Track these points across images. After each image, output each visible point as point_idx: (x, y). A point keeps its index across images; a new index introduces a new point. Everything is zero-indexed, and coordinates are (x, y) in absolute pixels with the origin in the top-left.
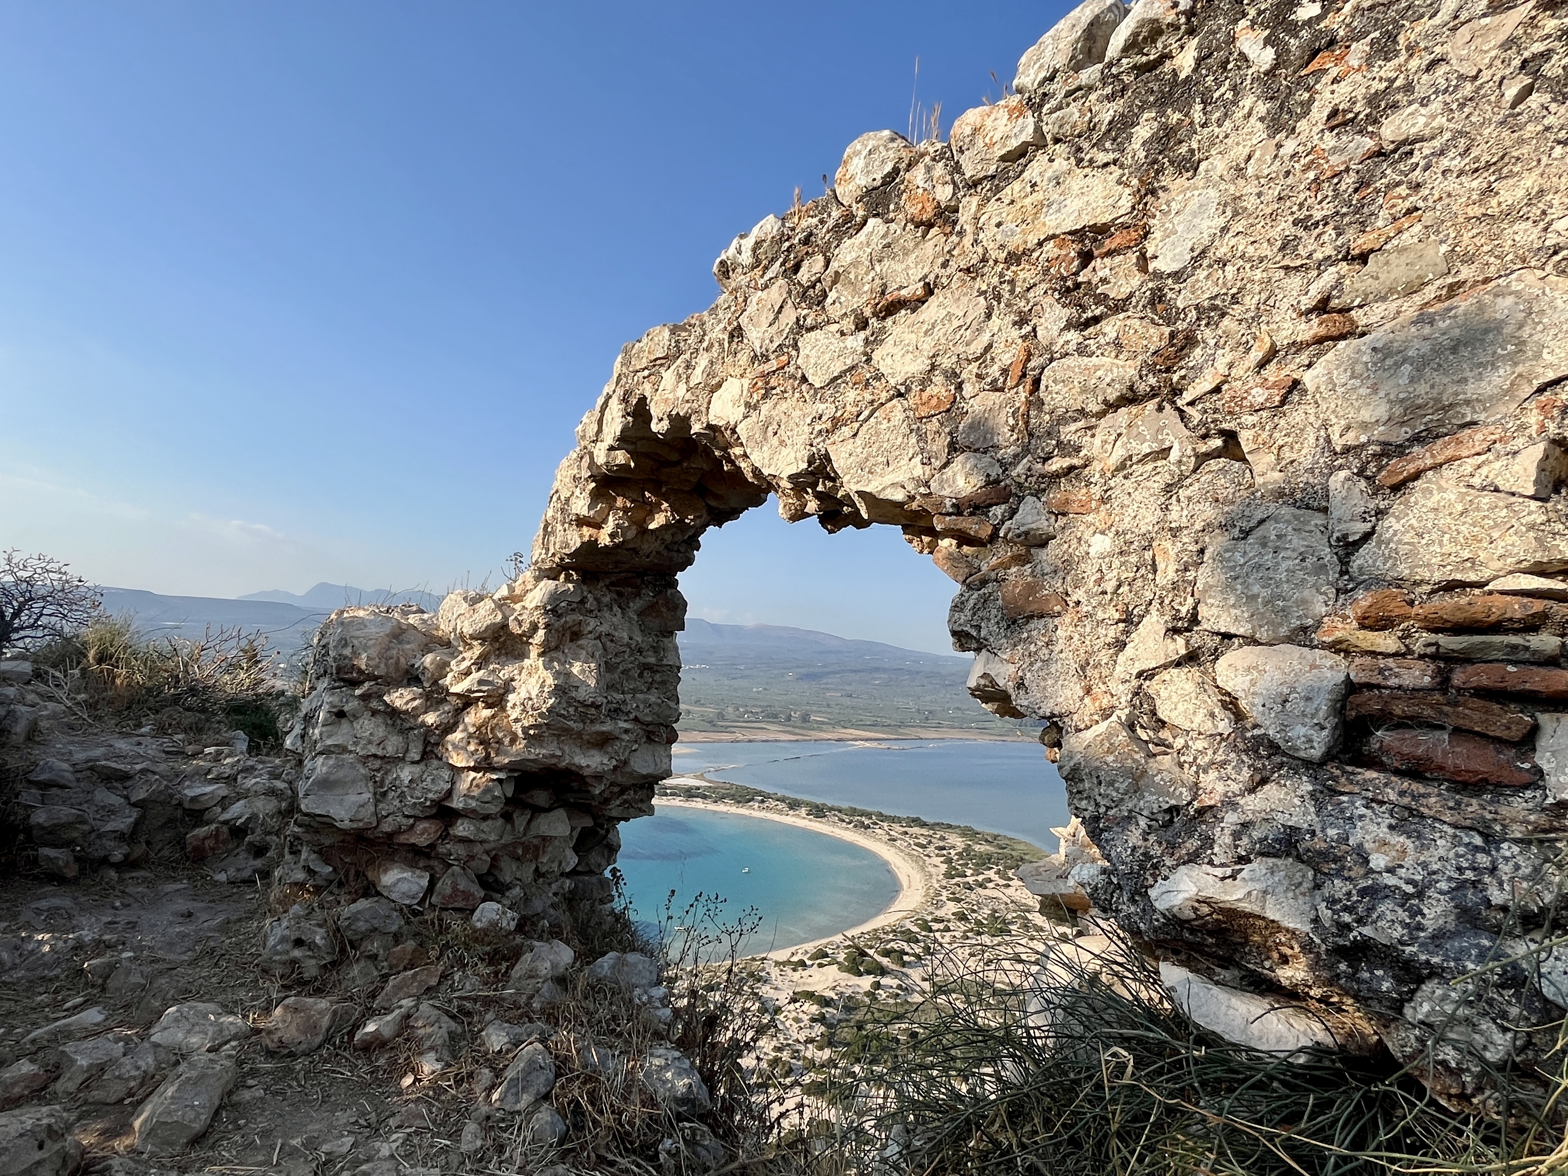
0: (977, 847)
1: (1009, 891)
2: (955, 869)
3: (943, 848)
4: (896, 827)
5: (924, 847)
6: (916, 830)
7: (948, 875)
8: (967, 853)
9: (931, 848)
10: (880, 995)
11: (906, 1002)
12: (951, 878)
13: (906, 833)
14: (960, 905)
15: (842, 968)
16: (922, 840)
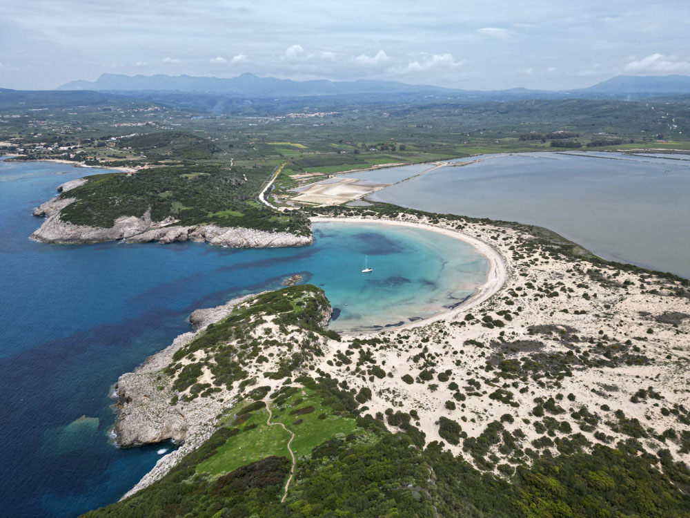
0: (524, 237)
1: (550, 266)
2: (517, 253)
3: (507, 239)
4: (477, 226)
5: (496, 239)
6: (488, 227)
7: (515, 258)
8: (520, 242)
9: (500, 240)
10: (505, 338)
11: (518, 341)
12: (517, 259)
13: (484, 230)
14: (527, 278)
15: (484, 325)
16: (494, 234)
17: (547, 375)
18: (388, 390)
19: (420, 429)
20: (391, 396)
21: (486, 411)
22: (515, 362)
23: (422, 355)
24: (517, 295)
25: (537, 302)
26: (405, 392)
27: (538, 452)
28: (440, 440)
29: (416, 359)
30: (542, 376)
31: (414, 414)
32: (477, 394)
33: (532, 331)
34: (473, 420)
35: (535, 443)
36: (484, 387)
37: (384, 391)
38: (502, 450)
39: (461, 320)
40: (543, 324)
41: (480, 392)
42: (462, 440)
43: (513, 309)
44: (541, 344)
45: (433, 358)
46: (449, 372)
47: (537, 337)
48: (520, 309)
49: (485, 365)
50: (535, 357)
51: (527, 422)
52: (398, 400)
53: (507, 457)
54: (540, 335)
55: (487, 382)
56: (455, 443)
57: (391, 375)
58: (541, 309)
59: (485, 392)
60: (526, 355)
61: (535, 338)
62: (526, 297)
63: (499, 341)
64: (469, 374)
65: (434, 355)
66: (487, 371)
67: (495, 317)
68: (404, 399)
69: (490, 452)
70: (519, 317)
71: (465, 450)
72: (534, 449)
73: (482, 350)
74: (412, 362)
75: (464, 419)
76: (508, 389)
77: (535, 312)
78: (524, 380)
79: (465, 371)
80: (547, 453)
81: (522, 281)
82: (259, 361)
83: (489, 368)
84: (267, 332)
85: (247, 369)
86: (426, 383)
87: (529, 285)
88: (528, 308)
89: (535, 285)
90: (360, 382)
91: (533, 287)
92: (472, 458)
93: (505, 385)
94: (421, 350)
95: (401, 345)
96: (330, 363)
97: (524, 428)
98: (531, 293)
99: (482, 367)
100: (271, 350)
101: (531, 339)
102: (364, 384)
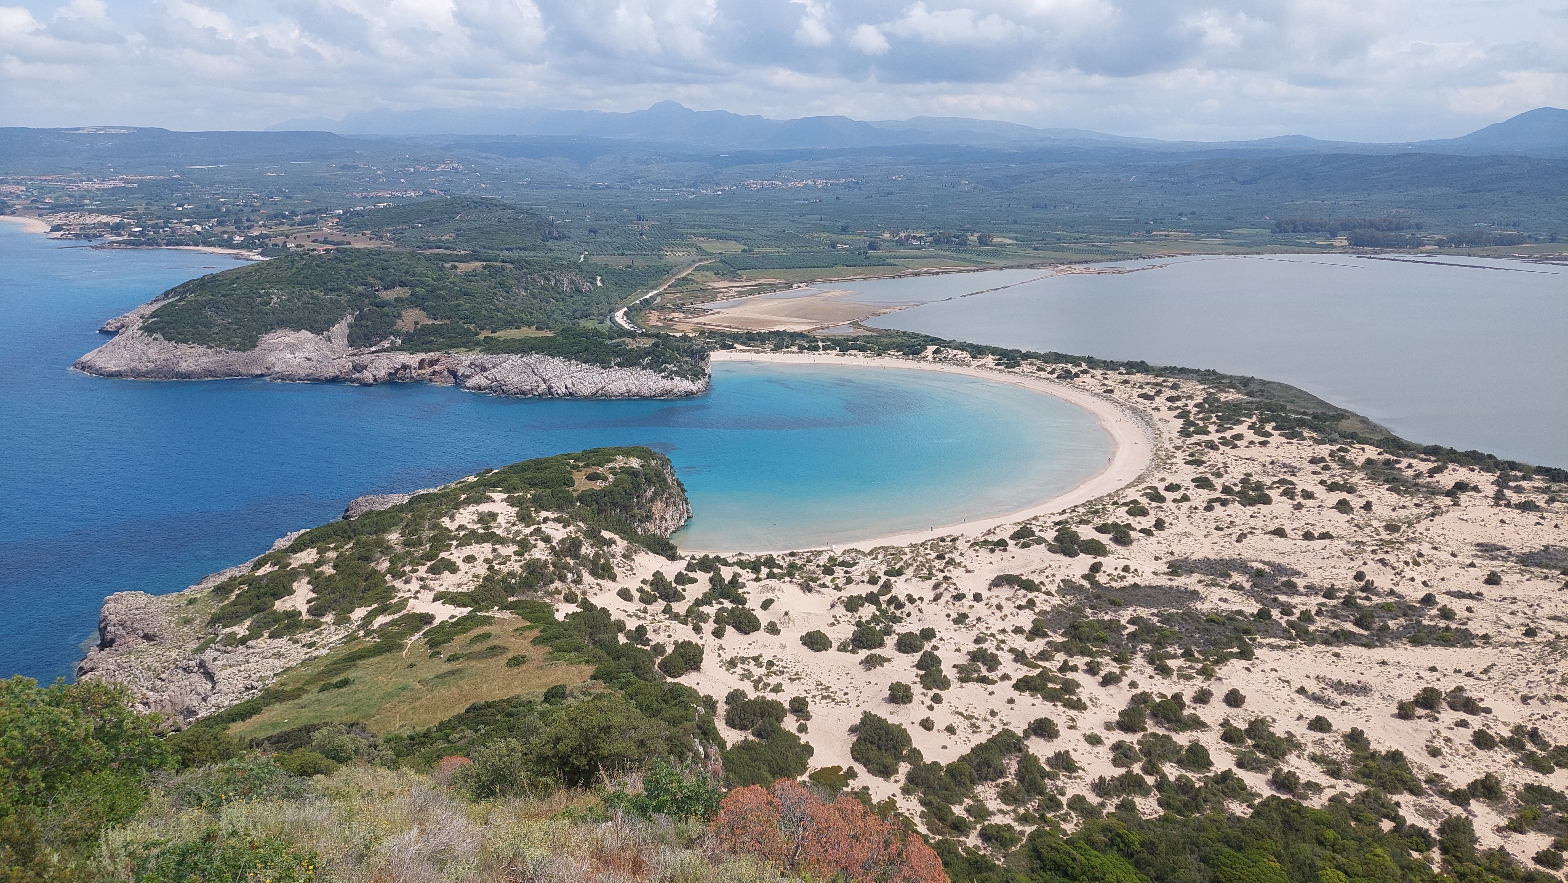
0: (1223, 397)
1: (1270, 450)
2: (1193, 424)
3: (1178, 398)
4: (1112, 375)
5: (1150, 398)
6: (1139, 377)
7: (1184, 433)
8: (1209, 405)
9: (1160, 400)
10: (1102, 578)
11: (1136, 585)
12: (1189, 435)
13: (1126, 382)
14: (1201, 469)
15: (1052, 549)
16: (1149, 390)
17: (1188, 655)
18: (756, 659)
19: (803, 739)
20: (757, 672)
21: (993, 714)
22: (1114, 626)
23: (872, 599)
24: (1162, 499)
25: (1210, 515)
26: (799, 667)
27: (1103, 805)
28: (846, 762)
29: (852, 605)
30: (1175, 657)
31: (799, 707)
32: (984, 680)
33: (1176, 568)
34: (951, 730)
35: (1101, 787)
36: (1007, 664)
37: (744, 660)
38: (1006, 796)
39: (1005, 535)
40: (1212, 557)
41: (992, 676)
42: (904, 768)
43: (1147, 522)
44: (1195, 595)
45: (900, 606)
46: (928, 634)
47: (1191, 581)
48: (1160, 524)
49: (1028, 627)
50: (1167, 619)
51: (1094, 740)
52: (773, 680)
53: (1014, 811)
54: (1196, 577)
55: (1019, 657)
56: (886, 772)
57: (773, 629)
58: (1218, 528)
59: (1006, 677)
60: (1144, 612)
61: (1179, 581)
62: (1186, 505)
63: (1086, 584)
64: (977, 641)
65: (902, 598)
66: (1030, 638)
67: (1086, 533)
68: (792, 680)
69: (974, 798)
70: (1152, 539)
71: (906, 791)
72: (1093, 799)
73: (1031, 595)
74: (840, 610)
75: (927, 725)
76: (1070, 675)
77: (1200, 534)
78: (1122, 659)
79: (974, 633)
80: (1127, 807)
81: (1185, 475)
82: (435, 570)
83: (1036, 632)
84: (487, 519)
85: (398, 584)
86: (863, 654)
87: (1202, 483)
88: (1183, 525)
89: (1218, 483)
90: (684, 633)
91: (1210, 486)
92: (920, 809)
93: (1064, 668)
94: (875, 589)
95: (829, 578)
96: (625, 594)
97: (1082, 754)
98: (1201, 497)
99: (1018, 630)
100: (473, 549)
101: (1170, 583)
102: (695, 639)
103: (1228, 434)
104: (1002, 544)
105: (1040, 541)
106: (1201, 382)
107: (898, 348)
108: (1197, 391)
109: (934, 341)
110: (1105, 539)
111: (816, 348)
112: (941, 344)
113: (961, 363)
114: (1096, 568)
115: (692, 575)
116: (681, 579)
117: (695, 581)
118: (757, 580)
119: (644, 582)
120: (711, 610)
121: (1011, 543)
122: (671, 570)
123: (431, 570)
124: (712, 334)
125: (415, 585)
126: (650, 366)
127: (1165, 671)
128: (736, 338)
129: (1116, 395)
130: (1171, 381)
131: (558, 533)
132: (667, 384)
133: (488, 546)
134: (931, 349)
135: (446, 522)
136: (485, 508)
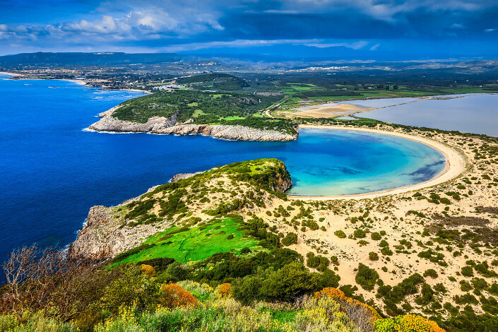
0: (490, 144)
2: (479, 154)
3: (473, 145)
4: (447, 136)
5: (462, 144)
6: (457, 137)
7: (476, 158)
8: (485, 147)
9: (465, 145)
10: (450, 213)
11: (463, 217)
12: (479, 159)
13: (452, 138)
14: (485, 172)
15: (429, 201)
16: (461, 141)
17: (487, 245)
18: (317, 240)
19: (337, 273)
20: (318, 245)
21: (411, 266)
22: (457, 233)
23: (361, 219)
24: (470, 183)
25: (490, 189)
26: (334, 245)
27: (459, 307)
28: (354, 284)
29: (354, 221)
30: (482, 246)
31: (335, 260)
32: (406, 252)
33: (479, 209)
34: (394, 272)
35: (457, 299)
36: (415, 247)
37: (313, 240)
38: (418, 301)
39: (410, 195)
40: (493, 206)
41: (410, 251)
42: (376, 287)
43: (466, 191)
44: (487, 221)
45: (372, 222)
46: (383, 233)
47: (485, 216)
48: (470, 193)
49: (422, 231)
50: (478, 230)
51: (452, 279)
52: (324, 249)
53: (422, 308)
54: (487, 214)
55: (420, 244)
56: (370, 288)
57: (324, 229)
58: (493, 195)
59: (414, 252)
60: (468, 227)
61: (481, 216)
62: (480, 186)
63: (443, 215)
64: (403, 236)
65: (372, 218)
66: (423, 236)
67: (443, 195)
68: (331, 249)
69: (406, 301)
70: (468, 199)
71: (378, 297)
72: (454, 305)
73: (422, 219)
74: (349, 222)
75: (385, 269)
76: (440, 252)
77: (487, 197)
78: (461, 246)
79: (401, 234)
80: (469, 309)
81: (478, 174)
82: (202, 201)
83: (426, 234)
84: (220, 183)
85: (190, 206)
86: (358, 240)
87: (486, 177)
88: (479, 193)
89: (492, 177)
90: (291, 229)
91: (489, 178)
92: (384, 305)
93: (438, 249)
94: (362, 215)
95: (345, 210)
96: (269, 213)
97: (448, 285)
98: (485, 182)
99: (418, 233)
100: (216, 194)
101: (477, 216)
102: (295, 232)
103: (494, 159)
104: (409, 198)
105: (424, 198)
106: (481, 139)
107: (367, 124)
108: (480, 142)
109: (379, 122)
110: (449, 198)
111: (337, 124)
112: (382, 124)
113: (390, 131)
114: (447, 209)
115: (293, 207)
116: (289, 208)
117: (294, 209)
118: (317, 210)
119: (276, 209)
120: (300, 221)
121: (413, 198)
122: (285, 205)
123: (201, 201)
124: (299, 119)
125: (195, 207)
126: (277, 130)
127: (479, 252)
128: (308, 120)
129: (448, 143)
130: (469, 139)
131: (245, 189)
132: (283, 136)
133: (221, 193)
134: (379, 125)
135: (207, 184)
136: (220, 179)
